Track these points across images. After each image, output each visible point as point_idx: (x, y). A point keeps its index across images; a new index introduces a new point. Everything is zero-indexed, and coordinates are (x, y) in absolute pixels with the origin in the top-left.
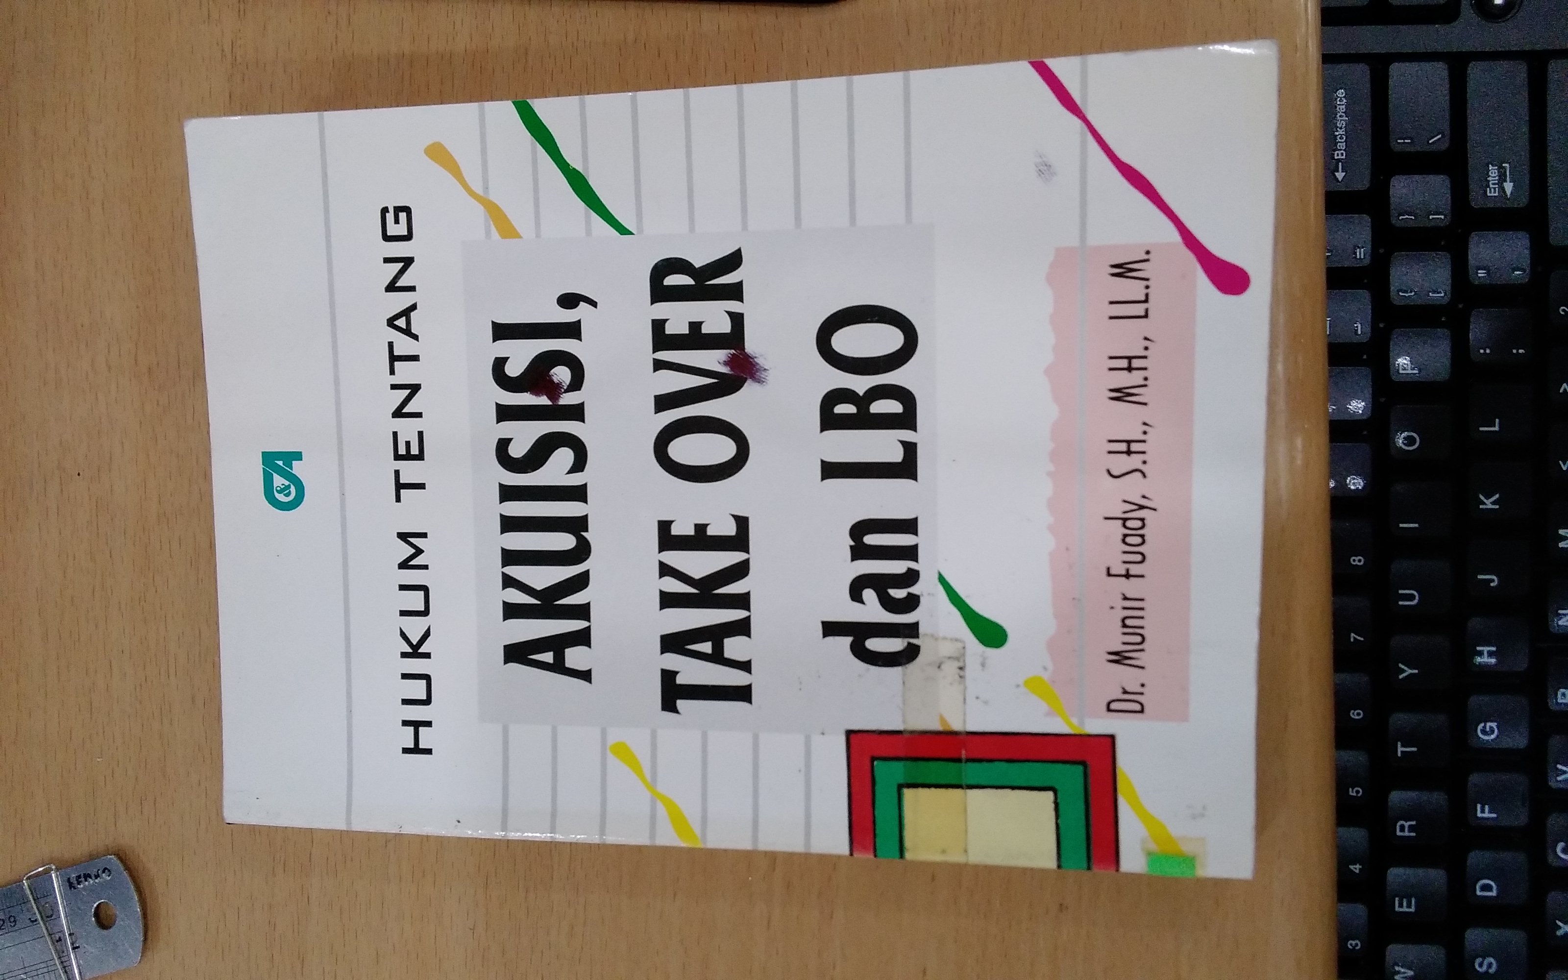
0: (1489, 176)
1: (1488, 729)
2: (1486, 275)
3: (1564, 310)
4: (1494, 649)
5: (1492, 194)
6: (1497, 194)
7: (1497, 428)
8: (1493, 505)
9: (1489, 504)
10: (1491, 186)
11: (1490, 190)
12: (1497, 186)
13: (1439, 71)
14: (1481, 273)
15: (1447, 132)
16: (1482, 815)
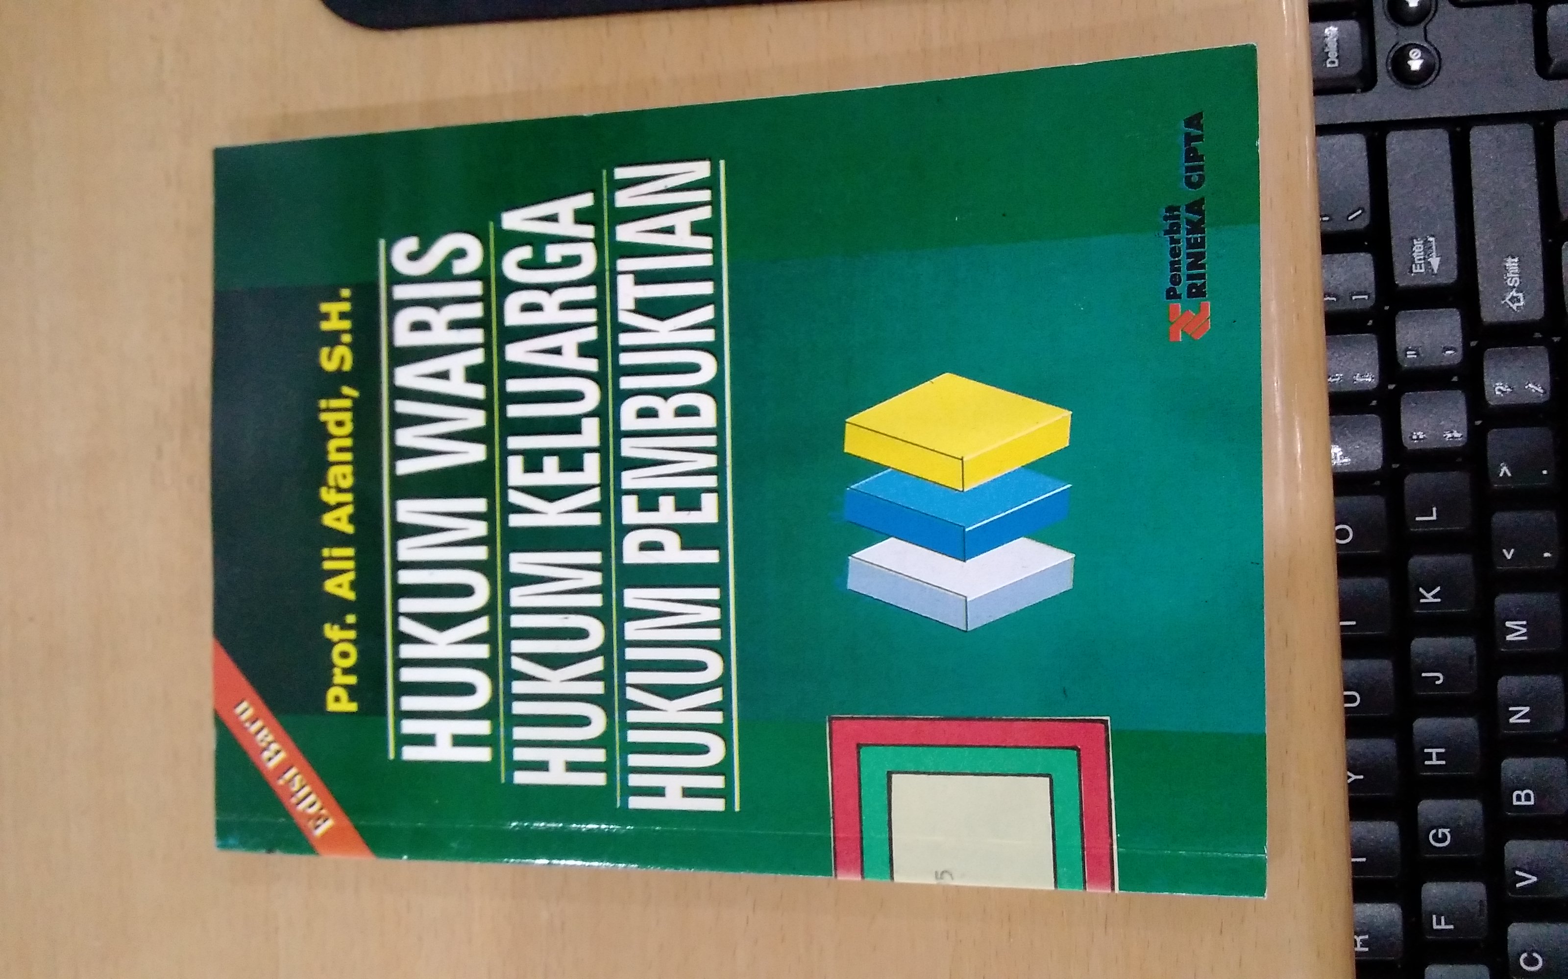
1: (1440, 836)
2: (1415, 356)
3: (1499, 390)
4: (1443, 750)
5: (1418, 270)
6: (1423, 271)
7: (1434, 518)
8: (1434, 598)
9: (1429, 598)
10: (1417, 262)
11: (1416, 266)
12: (1423, 261)
13: (1357, 143)
14: (1411, 355)
15: (1367, 207)
16: (1439, 927)
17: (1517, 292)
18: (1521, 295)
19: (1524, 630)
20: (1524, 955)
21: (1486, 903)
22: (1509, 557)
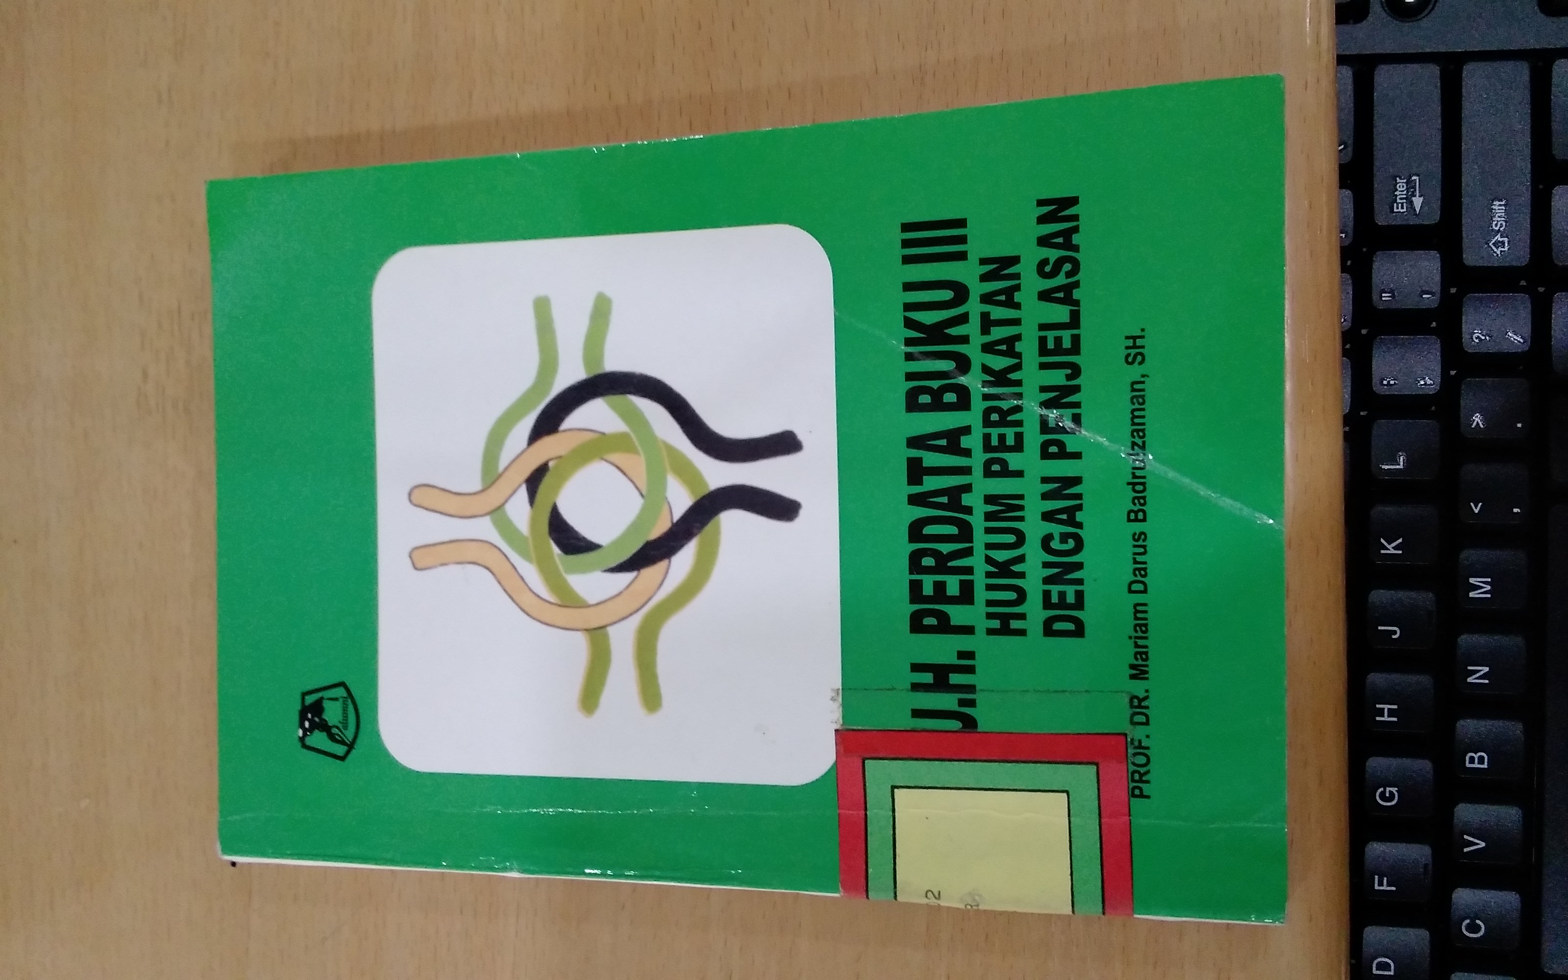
0: (1397, 190)
1: (1387, 795)
2: (1390, 299)
3: (1478, 338)
4: (1395, 707)
5: (1400, 210)
6: (1405, 210)
7: (1401, 466)
8: (1395, 550)
9: (1391, 549)
10: (1398, 201)
12: (1405, 201)
14: (1386, 297)
15: (1350, 142)
16: (1381, 888)
17: (1501, 237)
18: (1506, 240)
19: (1489, 588)
20: (1468, 921)
21: (1430, 867)
22: (1476, 511)
